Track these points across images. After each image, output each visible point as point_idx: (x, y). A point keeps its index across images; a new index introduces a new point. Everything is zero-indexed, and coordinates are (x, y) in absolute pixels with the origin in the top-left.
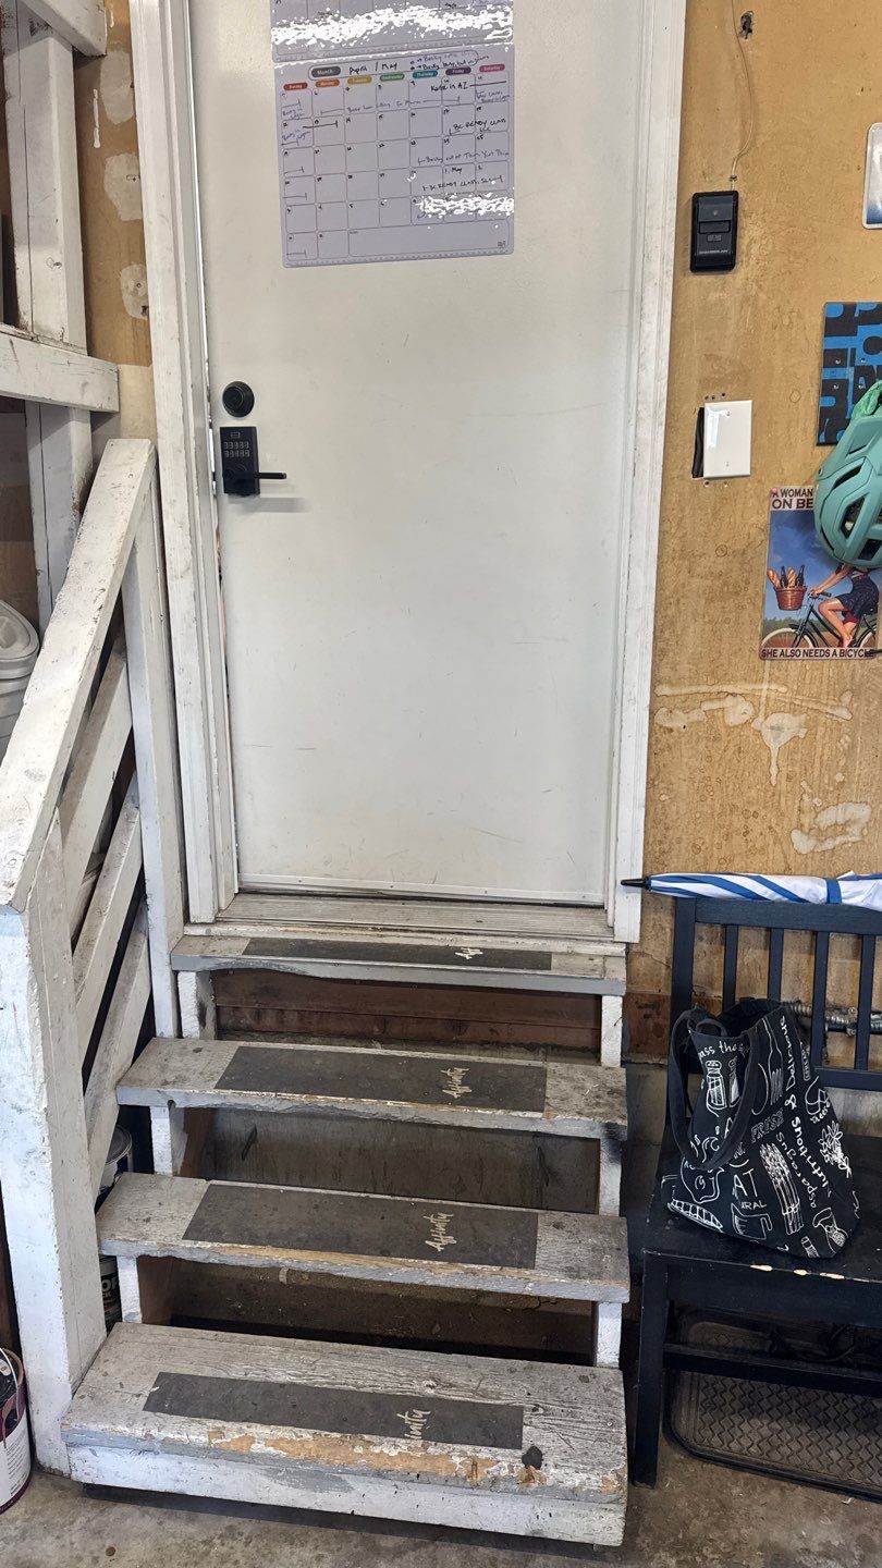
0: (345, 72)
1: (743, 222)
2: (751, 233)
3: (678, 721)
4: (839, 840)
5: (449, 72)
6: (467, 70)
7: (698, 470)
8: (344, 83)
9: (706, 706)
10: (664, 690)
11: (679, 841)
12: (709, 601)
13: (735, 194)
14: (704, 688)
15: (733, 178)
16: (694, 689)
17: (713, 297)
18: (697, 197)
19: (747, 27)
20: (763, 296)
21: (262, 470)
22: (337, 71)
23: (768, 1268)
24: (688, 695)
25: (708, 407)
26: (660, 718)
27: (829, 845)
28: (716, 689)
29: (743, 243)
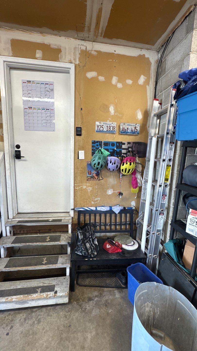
0: (33, 108)
1: (82, 131)
2: (83, 132)
3: (77, 188)
4: (97, 202)
5: (46, 110)
6: (49, 110)
7: (78, 158)
8: (33, 109)
9: (81, 186)
10: (76, 184)
11: (78, 203)
12: (80, 174)
13: (81, 128)
14: (80, 184)
15: (81, 126)
16: (79, 184)
17: (79, 139)
18: (77, 127)
19: (82, 109)
20: (85, 139)
21: (21, 156)
22: (32, 107)
23: (87, 259)
24: (79, 185)
25: (79, 151)
26: (75, 188)
27: (96, 203)
28: (82, 184)
29: (82, 133)
